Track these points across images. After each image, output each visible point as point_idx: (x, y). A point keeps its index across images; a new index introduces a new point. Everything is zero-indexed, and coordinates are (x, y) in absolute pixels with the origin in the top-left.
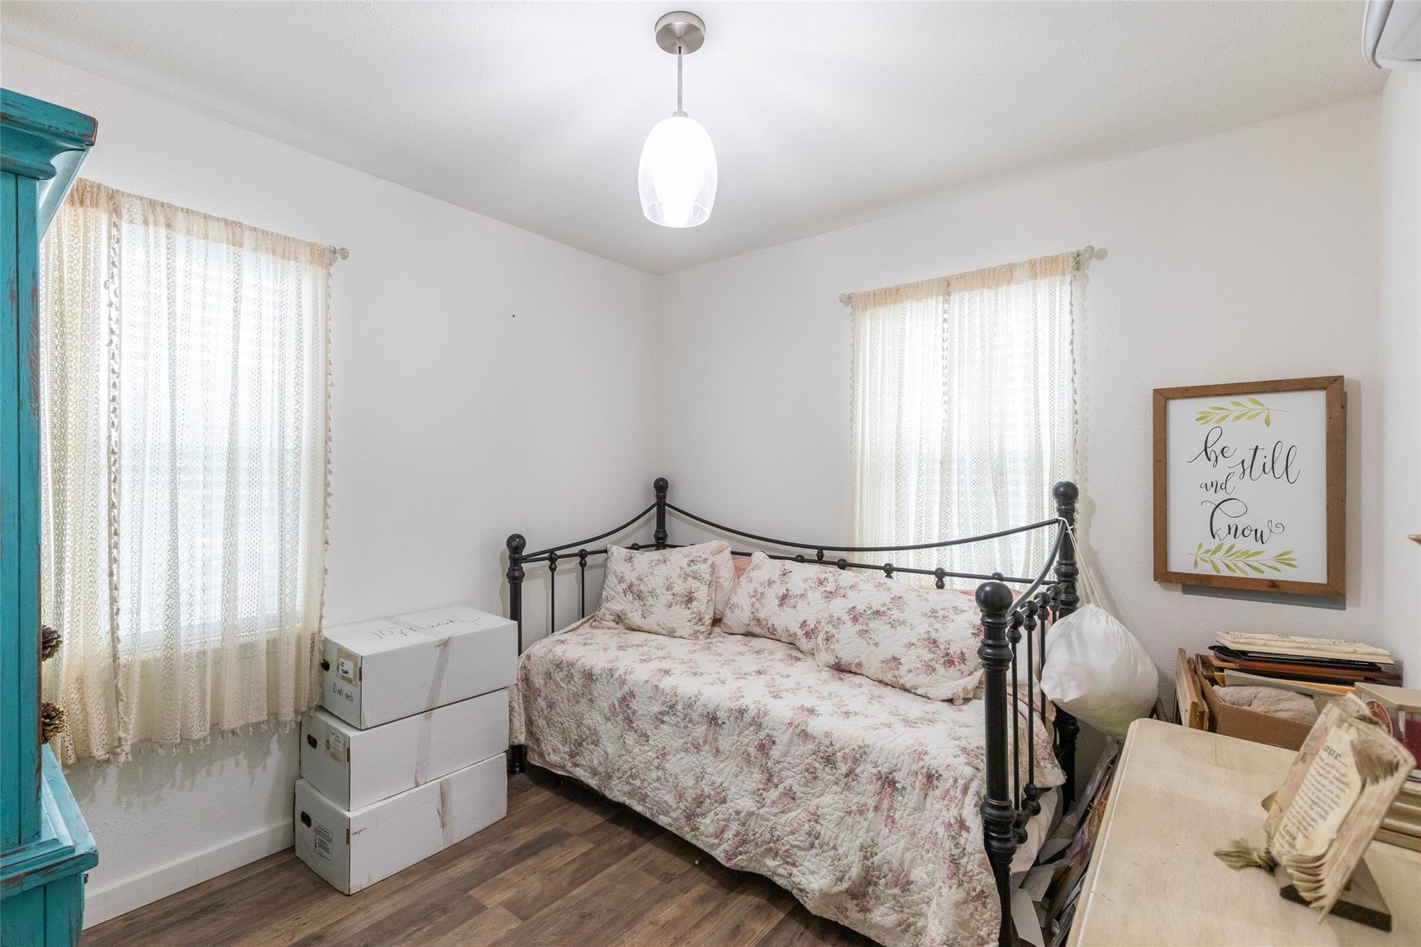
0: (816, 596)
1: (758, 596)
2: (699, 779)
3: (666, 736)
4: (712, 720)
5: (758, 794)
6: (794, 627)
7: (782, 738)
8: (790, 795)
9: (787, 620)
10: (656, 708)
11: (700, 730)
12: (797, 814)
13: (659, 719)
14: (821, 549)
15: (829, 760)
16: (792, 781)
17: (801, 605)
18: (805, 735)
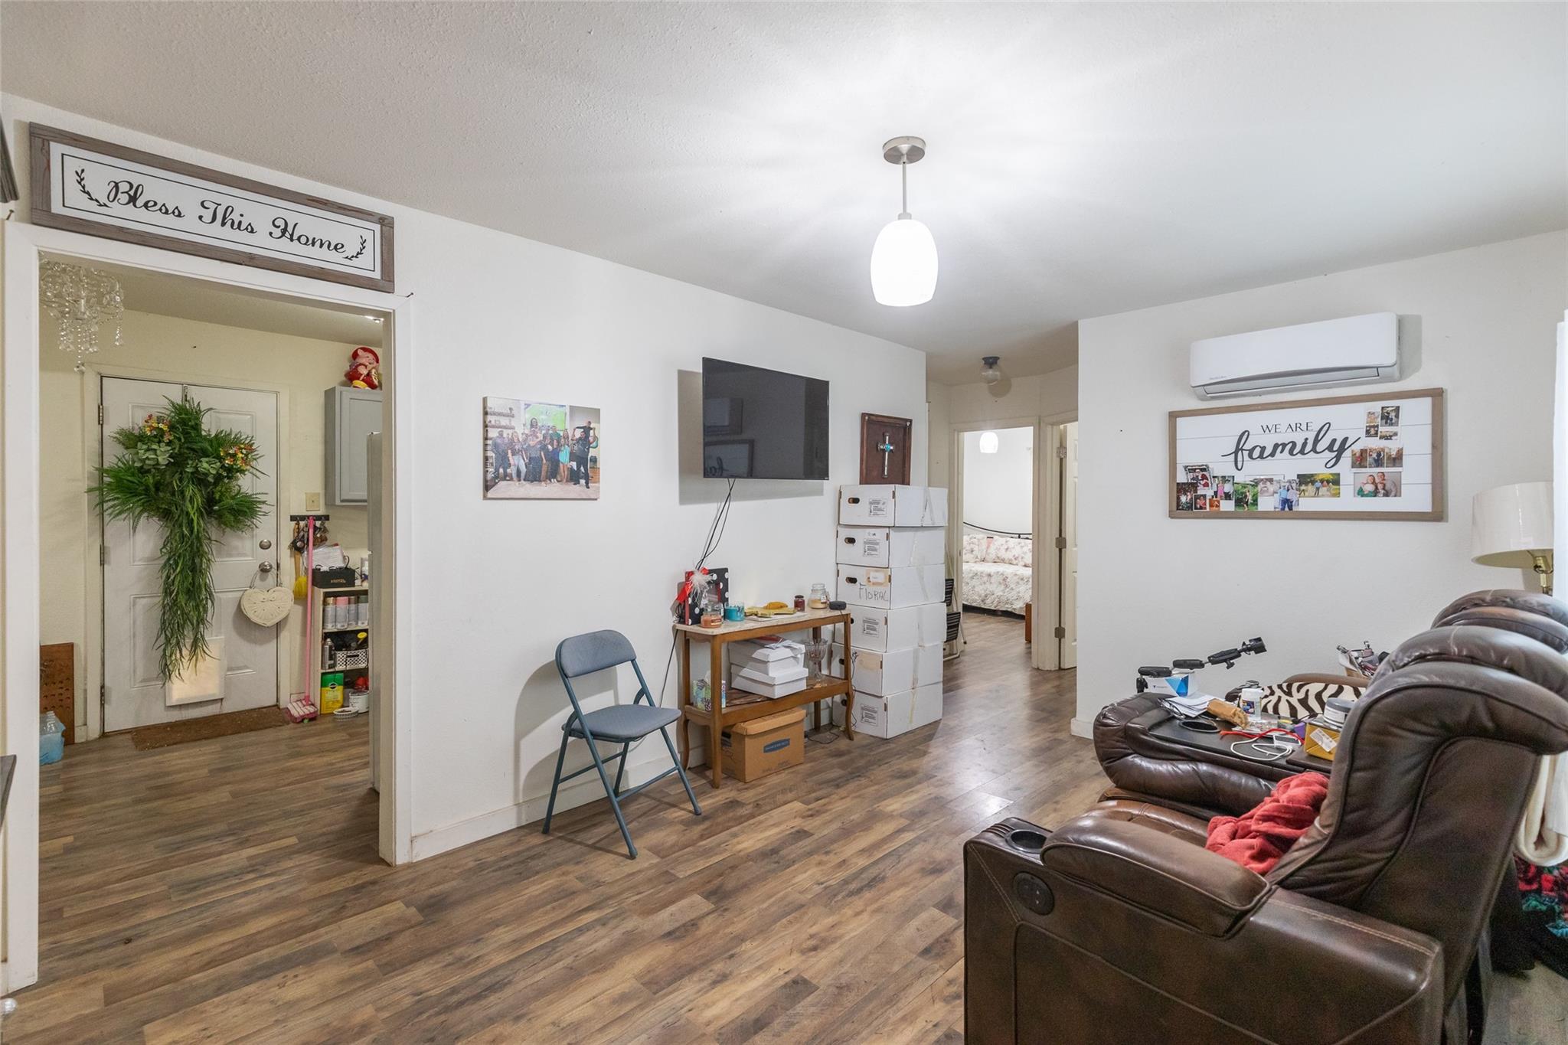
0: (1018, 548)
1: (998, 549)
2: (985, 591)
3: (975, 582)
4: (989, 575)
5: (1003, 591)
6: (1011, 557)
7: (1009, 577)
8: (1012, 589)
9: (1008, 556)
10: (971, 575)
11: (985, 579)
12: (1014, 592)
13: (972, 578)
14: (1019, 534)
15: (1022, 579)
16: (1012, 586)
17: (1013, 551)
18: (1016, 575)
